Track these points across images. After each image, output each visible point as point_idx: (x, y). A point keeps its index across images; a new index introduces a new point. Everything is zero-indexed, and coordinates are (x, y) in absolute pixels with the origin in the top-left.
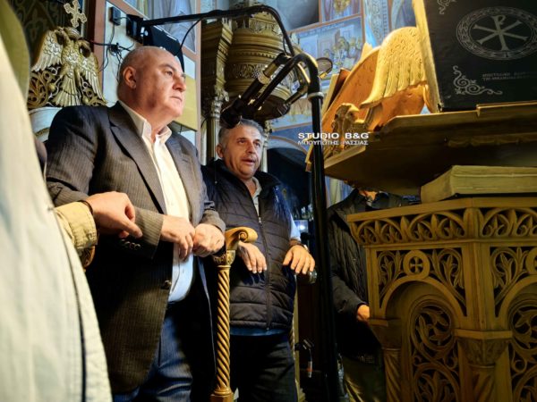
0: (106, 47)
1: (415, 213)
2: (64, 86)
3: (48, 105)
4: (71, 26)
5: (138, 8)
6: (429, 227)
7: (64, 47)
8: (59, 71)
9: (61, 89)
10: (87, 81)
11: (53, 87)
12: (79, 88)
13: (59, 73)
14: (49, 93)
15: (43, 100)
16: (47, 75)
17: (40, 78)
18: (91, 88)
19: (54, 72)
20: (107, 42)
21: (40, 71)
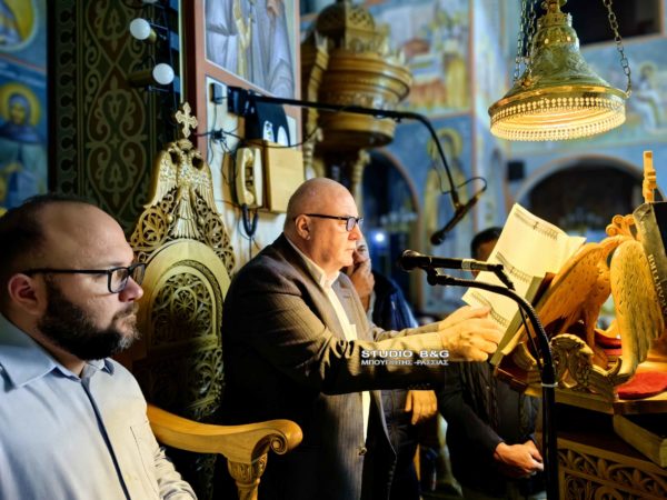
0: (209, 136)
1: (614, 460)
2: (180, 213)
3: (167, 240)
4: (182, 137)
5: (238, 73)
6: (629, 477)
7: (178, 166)
8: (176, 196)
9: (178, 217)
10: (201, 197)
11: (170, 218)
12: (194, 209)
13: (175, 199)
14: (168, 225)
15: (162, 236)
16: (165, 205)
17: (158, 212)
18: (205, 203)
19: (170, 199)
20: (209, 130)
21: (159, 204)
